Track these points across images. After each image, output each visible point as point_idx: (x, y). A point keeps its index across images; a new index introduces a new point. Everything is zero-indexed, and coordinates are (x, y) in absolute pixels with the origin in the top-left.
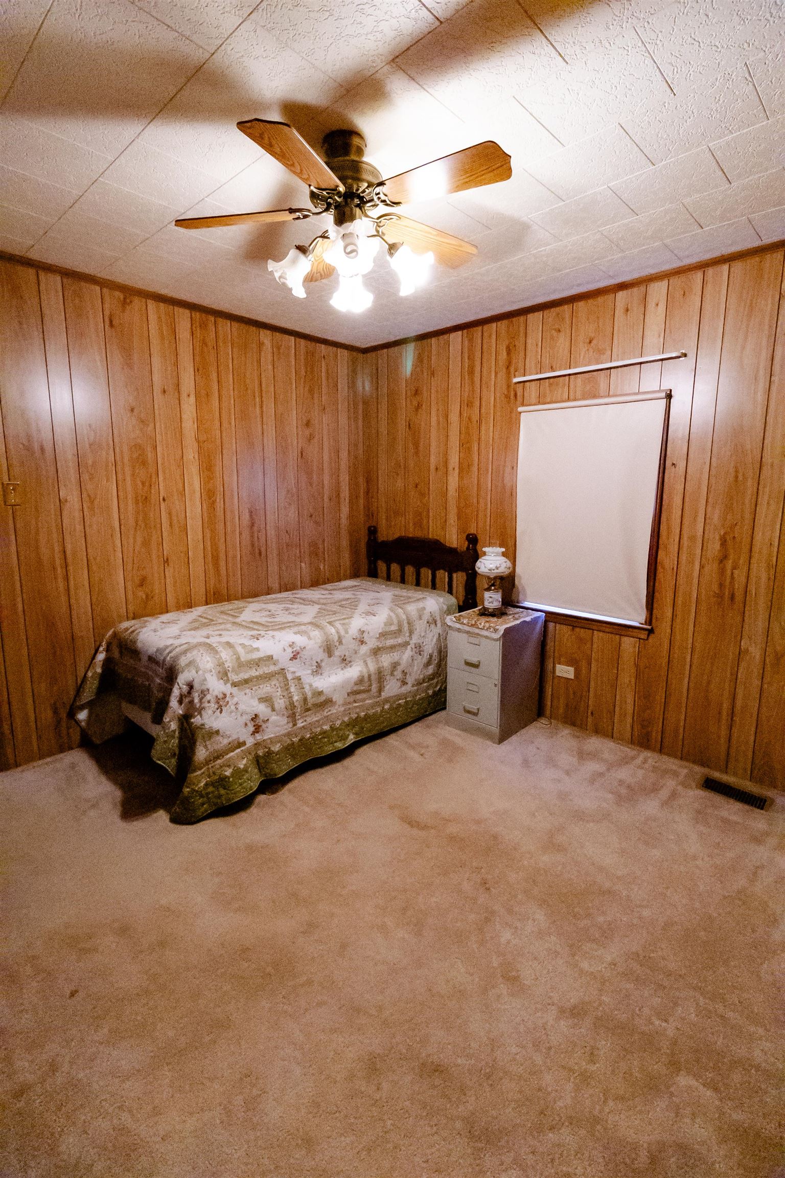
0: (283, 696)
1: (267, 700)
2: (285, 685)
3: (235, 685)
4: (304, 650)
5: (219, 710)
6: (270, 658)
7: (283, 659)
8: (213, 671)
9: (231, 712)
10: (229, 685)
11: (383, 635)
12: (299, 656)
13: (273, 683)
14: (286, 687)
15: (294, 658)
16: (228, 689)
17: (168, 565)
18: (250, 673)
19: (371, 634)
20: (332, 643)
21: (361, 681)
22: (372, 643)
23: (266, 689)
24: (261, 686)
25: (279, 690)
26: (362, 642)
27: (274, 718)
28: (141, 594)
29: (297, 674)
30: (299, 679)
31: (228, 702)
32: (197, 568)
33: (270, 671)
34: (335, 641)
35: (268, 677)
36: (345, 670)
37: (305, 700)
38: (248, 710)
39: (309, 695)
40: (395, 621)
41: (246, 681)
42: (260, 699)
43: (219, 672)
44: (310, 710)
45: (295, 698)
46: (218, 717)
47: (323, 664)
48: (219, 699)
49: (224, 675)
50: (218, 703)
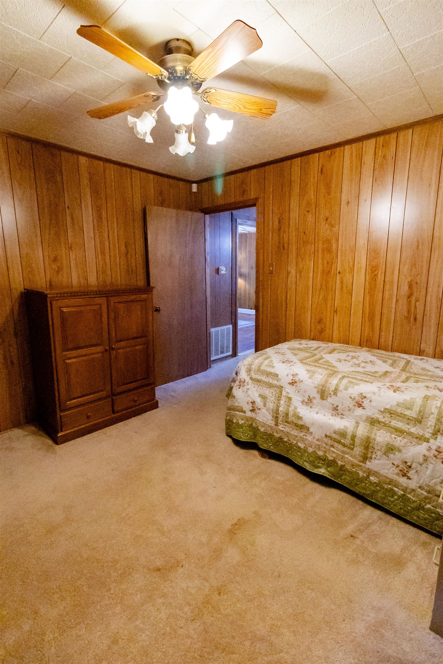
0: (274, 402)
1: (263, 397)
2: (279, 397)
3: (251, 378)
4: (301, 383)
5: (239, 387)
6: (277, 375)
7: (284, 381)
8: (246, 366)
9: (244, 392)
10: (249, 377)
11: (391, 412)
12: (295, 384)
13: (271, 391)
14: (279, 399)
15: (293, 383)
16: (247, 379)
17: (337, 313)
18: (262, 378)
19: (373, 404)
20: (326, 390)
21: (343, 434)
22: (370, 411)
23: (267, 392)
24: (264, 388)
25: (273, 397)
26: (360, 406)
27: (264, 410)
28: (319, 327)
29: (290, 396)
30: (290, 399)
31: (244, 385)
32: (356, 320)
33: (273, 383)
34: (331, 389)
35: (271, 386)
36: (334, 417)
37: (287, 414)
38: (253, 397)
39: (291, 414)
40: (416, 408)
41: (258, 381)
42: (260, 394)
43: (248, 368)
44: (289, 423)
45: (281, 409)
46: (237, 389)
47: (314, 401)
48: (241, 381)
49: (249, 370)
50: (240, 383)
